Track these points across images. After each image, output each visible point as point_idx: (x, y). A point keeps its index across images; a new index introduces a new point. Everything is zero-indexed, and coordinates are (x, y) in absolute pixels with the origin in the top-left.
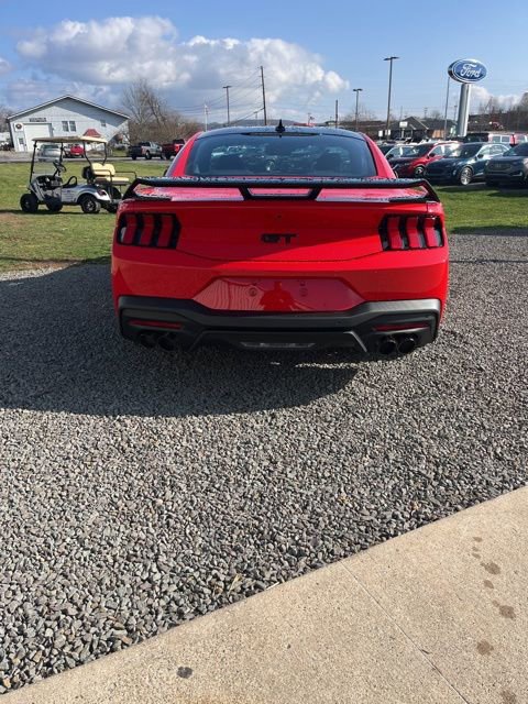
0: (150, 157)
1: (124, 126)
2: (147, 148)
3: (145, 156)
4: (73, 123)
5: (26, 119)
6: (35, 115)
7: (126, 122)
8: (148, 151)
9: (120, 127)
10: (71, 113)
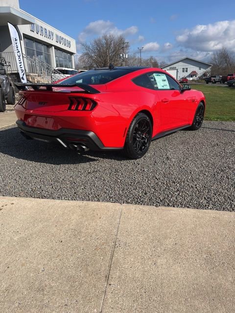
0: (215, 82)
1: (209, 69)
2: (214, 78)
3: (212, 82)
4: (187, 69)
5: (168, 68)
6: (172, 66)
7: (211, 67)
8: (214, 80)
9: (207, 70)
10: (187, 64)
